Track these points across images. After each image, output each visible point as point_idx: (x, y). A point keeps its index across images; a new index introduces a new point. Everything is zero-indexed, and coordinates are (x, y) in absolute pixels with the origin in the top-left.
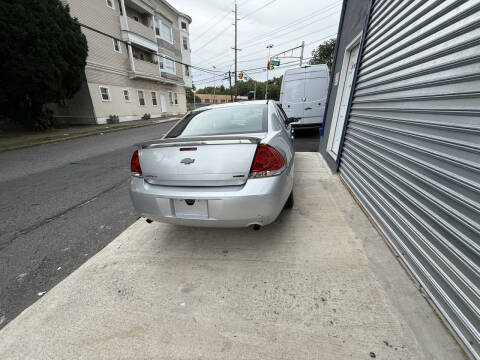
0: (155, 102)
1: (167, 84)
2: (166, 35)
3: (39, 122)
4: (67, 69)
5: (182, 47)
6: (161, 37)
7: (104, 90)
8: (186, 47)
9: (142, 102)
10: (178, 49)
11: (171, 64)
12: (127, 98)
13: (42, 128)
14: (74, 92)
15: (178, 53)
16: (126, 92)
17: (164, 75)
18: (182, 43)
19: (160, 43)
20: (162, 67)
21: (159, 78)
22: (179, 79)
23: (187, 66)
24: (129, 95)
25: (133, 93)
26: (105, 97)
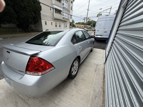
0: (60, 26)
1: (64, 21)
2: (66, 5)
3: (28, 30)
4: (34, 15)
5: (70, 9)
6: (64, 6)
7: (46, 22)
8: (71, 9)
9: (56, 26)
10: (69, 10)
11: (66, 15)
12: (52, 25)
13: (28, 32)
14: (37, 22)
15: (69, 11)
16: (52, 23)
17: (63, 18)
18: (70, 8)
19: (64, 8)
20: (63, 15)
21: (62, 19)
22: (68, 19)
23: (71, 15)
24: (53, 24)
25: (54, 23)
26: (46, 24)
